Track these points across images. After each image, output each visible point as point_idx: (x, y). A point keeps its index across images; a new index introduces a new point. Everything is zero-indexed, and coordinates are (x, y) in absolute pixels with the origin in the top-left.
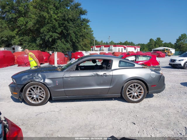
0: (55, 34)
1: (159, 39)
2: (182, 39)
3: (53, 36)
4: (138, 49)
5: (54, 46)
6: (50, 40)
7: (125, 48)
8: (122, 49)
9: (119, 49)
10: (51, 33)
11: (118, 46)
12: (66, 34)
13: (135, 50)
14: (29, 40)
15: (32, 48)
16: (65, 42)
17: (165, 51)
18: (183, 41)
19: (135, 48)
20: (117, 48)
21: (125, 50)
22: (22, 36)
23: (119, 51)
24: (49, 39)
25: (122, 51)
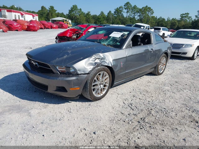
1: (52, 8)
2: (74, 11)
4: (36, 18)
7: (22, 15)
8: (19, 16)
9: (15, 15)
11: (14, 12)
13: (34, 18)
17: (65, 22)
18: (74, 12)
19: (33, 16)
20: (13, 14)
21: (22, 17)
23: (16, 18)
25: (19, 18)
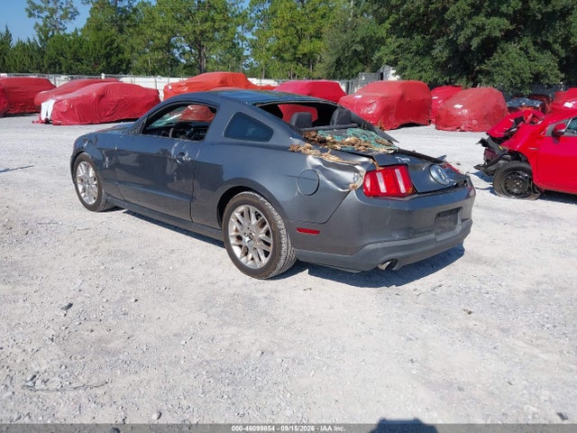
0: (495, 20)
3: (484, 30)
5: (483, 67)
6: (475, 43)
10: (480, 19)
12: (539, 16)
14: (418, 46)
15: (420, 74)
16: (532, 50)
22: (404, 37)
24: (469, 39)
